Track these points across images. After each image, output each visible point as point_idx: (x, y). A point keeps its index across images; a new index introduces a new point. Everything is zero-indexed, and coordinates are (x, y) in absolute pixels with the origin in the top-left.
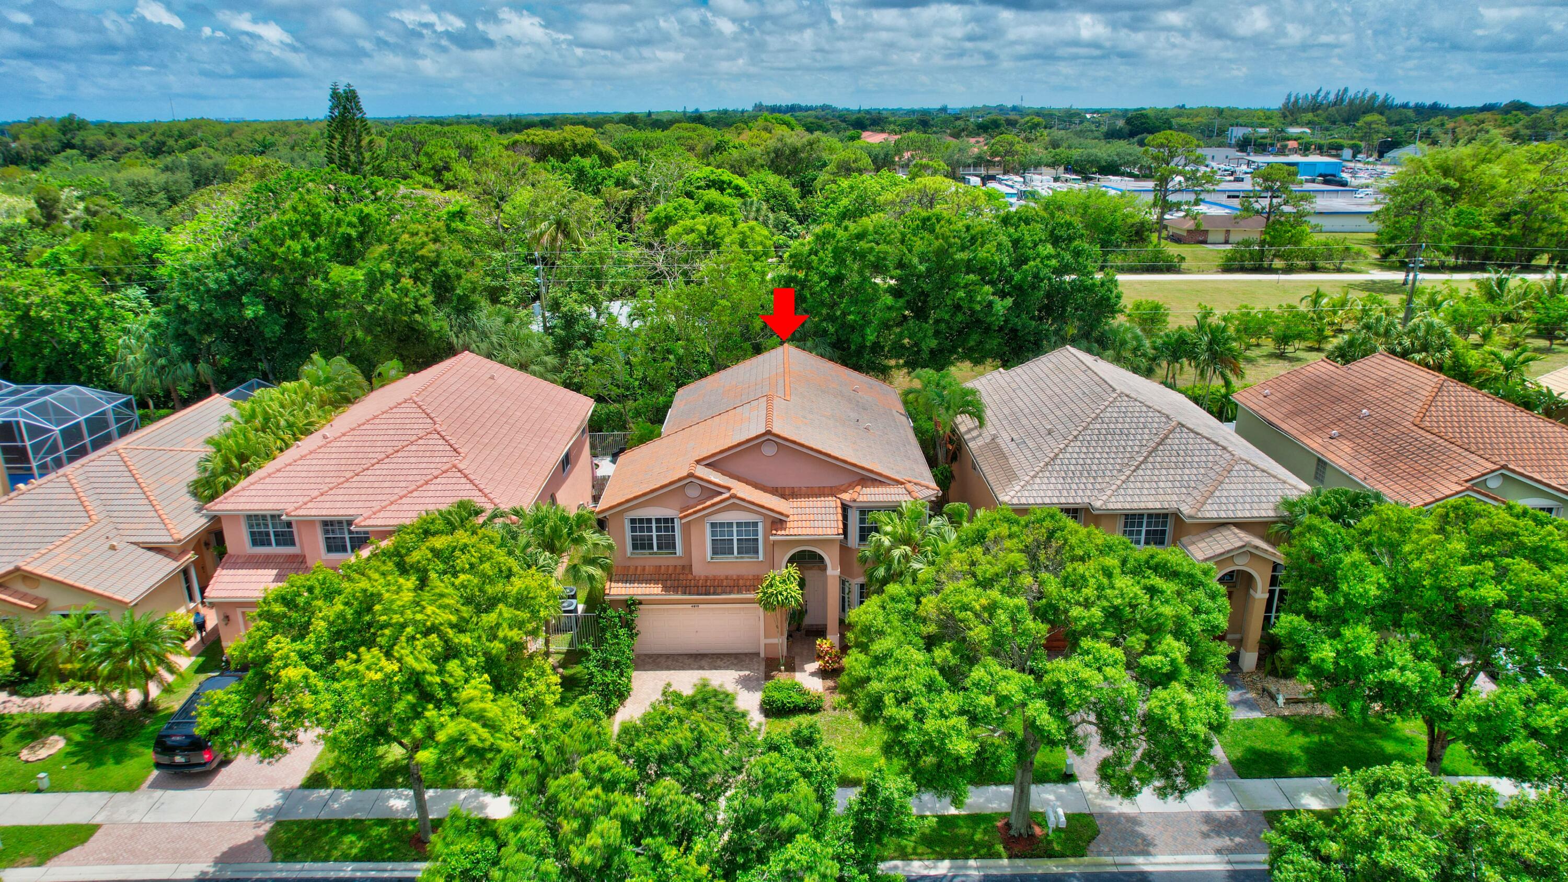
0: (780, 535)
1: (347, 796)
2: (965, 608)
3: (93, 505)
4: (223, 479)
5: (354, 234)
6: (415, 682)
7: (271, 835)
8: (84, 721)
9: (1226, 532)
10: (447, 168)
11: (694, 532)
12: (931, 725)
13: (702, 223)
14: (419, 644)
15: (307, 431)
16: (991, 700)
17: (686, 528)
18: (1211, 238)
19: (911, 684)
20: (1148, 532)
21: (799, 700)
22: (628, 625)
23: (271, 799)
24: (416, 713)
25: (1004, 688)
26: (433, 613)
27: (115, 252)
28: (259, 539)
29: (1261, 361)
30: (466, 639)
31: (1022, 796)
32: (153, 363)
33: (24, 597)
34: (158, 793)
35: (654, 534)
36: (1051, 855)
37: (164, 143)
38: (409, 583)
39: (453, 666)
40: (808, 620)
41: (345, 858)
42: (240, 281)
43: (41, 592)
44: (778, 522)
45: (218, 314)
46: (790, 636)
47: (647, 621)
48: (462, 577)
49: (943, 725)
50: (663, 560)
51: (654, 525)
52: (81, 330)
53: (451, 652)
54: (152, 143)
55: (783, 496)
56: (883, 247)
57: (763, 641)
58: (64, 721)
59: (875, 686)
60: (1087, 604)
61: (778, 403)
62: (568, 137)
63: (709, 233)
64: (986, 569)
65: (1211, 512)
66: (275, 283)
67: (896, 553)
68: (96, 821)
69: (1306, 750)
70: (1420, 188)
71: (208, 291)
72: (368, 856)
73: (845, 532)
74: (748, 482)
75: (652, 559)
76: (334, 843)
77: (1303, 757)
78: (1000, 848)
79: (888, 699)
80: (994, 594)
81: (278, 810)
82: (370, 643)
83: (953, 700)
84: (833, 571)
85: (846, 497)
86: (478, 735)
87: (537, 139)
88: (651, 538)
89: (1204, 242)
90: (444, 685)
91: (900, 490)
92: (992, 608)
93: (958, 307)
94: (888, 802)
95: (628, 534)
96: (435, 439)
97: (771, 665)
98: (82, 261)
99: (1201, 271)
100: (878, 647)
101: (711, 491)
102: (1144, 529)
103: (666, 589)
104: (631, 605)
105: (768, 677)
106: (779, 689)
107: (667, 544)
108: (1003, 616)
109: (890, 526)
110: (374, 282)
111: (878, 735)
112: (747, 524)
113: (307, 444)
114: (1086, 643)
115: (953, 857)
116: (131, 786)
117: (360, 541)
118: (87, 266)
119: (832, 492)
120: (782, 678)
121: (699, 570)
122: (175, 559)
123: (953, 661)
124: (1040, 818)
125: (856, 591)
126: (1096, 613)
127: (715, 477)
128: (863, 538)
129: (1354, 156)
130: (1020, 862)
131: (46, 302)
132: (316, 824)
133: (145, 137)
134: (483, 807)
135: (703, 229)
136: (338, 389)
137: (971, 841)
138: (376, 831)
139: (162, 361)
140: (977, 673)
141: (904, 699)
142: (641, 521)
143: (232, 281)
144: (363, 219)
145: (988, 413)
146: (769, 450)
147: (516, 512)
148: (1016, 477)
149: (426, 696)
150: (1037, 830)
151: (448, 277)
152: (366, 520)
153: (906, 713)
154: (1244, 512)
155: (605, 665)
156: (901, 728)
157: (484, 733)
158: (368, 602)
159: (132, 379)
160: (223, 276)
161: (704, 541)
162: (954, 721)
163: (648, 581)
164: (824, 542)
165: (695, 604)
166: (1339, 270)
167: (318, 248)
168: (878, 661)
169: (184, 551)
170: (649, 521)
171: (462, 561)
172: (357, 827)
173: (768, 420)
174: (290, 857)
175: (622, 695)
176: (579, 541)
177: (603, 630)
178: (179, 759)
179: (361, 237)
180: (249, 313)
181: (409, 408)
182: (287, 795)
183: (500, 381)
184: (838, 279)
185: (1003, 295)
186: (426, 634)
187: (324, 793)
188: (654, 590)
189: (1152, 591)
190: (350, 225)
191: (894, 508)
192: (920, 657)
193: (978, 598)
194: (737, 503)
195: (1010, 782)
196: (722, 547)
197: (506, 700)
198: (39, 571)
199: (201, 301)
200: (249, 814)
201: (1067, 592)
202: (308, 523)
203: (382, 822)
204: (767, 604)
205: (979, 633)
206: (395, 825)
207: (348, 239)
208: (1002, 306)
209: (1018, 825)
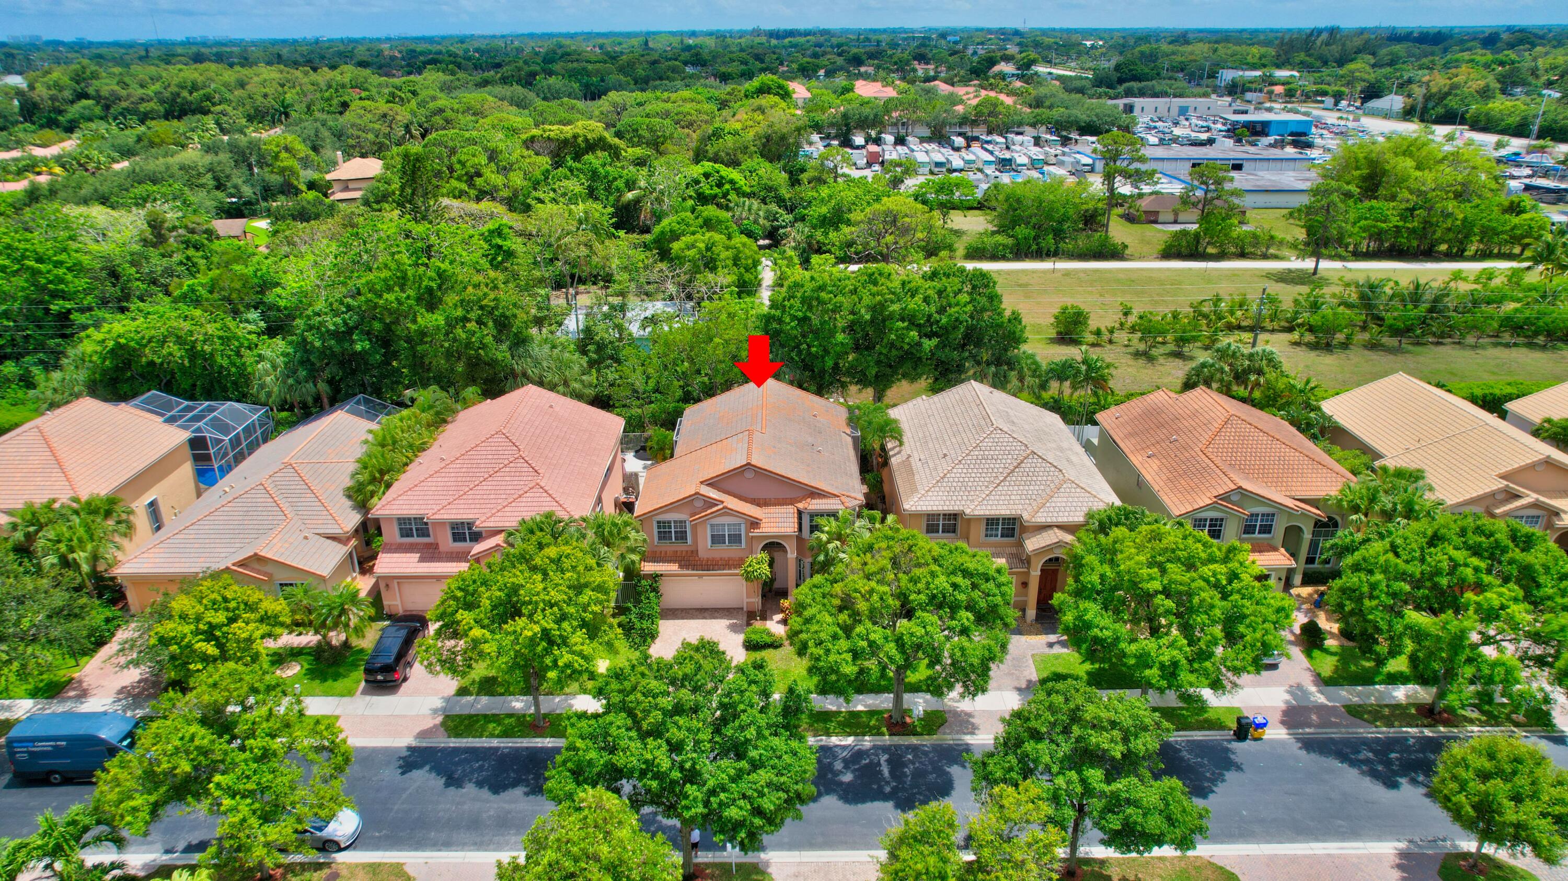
0: (756, 532)
1: (484, 700)
2: (856, 591)
3: (285, 506)
4: (370, 488)
5: (434, 285)
6: (546, 633)
7: (443, 724)
8: (309, 654)
9: (1050, 532)
10: (479, 175)
11: (699, 529)
12: (832, 658)
13: (702, 239)
14: (548, 612)
15: (422, 448)
16: (865, 644)
17: (694, 527)
18: (1161, 219)
19: (823, 636)
20: (1003, 529)
21: (768, 640)
22: (655, 590)
23: (438, 703)
24: (547, 652)
25: (872, 637)
26: (556, 596)
27: (237, 285)
28: (406, 533)
29: (1161, 360)
30: (572, 610)
31: (898, 700)
32: (284, 382)
33: (258, 572)
34: (368, 698)
35: (673, 530)
36: (915, 734)
37: (178, 95)
38: (539, 577)
39: (565, 625)
40: (776, 585)
41: (492, 736)
42: (351, 323)
43: (269, 568)
44: (754, 523)
45: (337, 349)
46: (763, 596)
47: (665, 587)
48: (568, 575)
49: (838, 658)
50: (680, 547)
51: (673, 524)
52: (229, 357)
53: (563, 617)
54: (167, 94)
55: (759, 505)
56: (840, 298)
57: (746, 600)
58: (295, 653)
59: (803, 636)
60: (919, 593)
61: (757, 436)
62: (581, 132)
63: (708, 249)
64: (872, 568)
65: (1041, 518)
66: (377, 326)
67: (831, 546)
68: (337, 713)
69: (1089, 673)
70: (1327, 192)
71: (328, 331)
72: (506, 734)
73: (800, 529)
74: (735, 496)
75: (669, 547)
76: (483, 729)
77: (1085, 677)
78: (884, 730)
79: (811, 643)
80: (873, 584)
81: (444, 709)
82: (520, 615)
83: (844, 644)
84: (792, 555)
85: (801, 506)
86: (579, 662)
87: (552, 134)
88: (670, 532)
89: (1155, 222)
90: (561, 636)
91: (837, 501)
92: (872, 591)
93: (892, 345)
94: (799, 696)
95: (656, 530)
96: (521, 463)
97: (751, 616)
98: (211, 292)
99: (1141, 258)
100: (807, 613)
101: (711, 503)
102: (1000, 527)
103: (681, 567)
104: (655, 577)
105: (749, 624)
106: (755, 632)
107: (682, 536)
108: (875, 597)
109: (829, 526)
110: (451, 324)
111: (805, 663)
112: (734, 525)
113: (424, 458)
114: (919, 613)
115: (856, 735)
116: (350, 693)
117: (477, 537)
118: (216, 296)
119: (791, 502)
120: (758, 625)
121: (702, 554)
122: (345, 544)
123: (849, 622)
124: (907, 712)
125: (808, 566)
126: (923, 597)
127: (713, 494)
128: (812, 532)
129: (1336, 104)
130: (896, 738)
131: (208, 339)
132: (470, 716)
133: (157, 87)
134: (571, 706)
135: (702, 246)
136: (438, 413)
137: (868, 726)
138: (507, 721)
139: (291, 381)
140: (859, 629)
141: (819, 643)
142: (664, 522)
143: (345, 323)
144: (441, 274)
145: (905, 439)
146: (749, 475)
147: (584, 520)
148: (916, 490)
149: (551, 643)
150: (908, 720)
151: (507, 318)
152: (483, 523)
153: (820, 651)
154: (1063, 519)
155: (641, 617)
156: (818, 659)
157: (581, 661)
158: (515, 590)
159: (269, 395)
160: (338, 320)
161: (706, 535)
162: (844, 656)
163: (669, 561)
164: (786, 537)
165: (700, 576)
166: (1265, 257)
167: (408, 298)
168: (808, 621)
169: (349, 539)
170: (669, 522)
171: (567, 563)
172: (496, 718)
173: (749, 454)
174: (458, 735)
175: (653, 636)
176: (626, 538)
177: (640, 594)
178: (380, 677)
179: (440, 287)
180: (358, 347)
181: (499, 439)
182: (447, 700)
183: (557, 409)
184: (805, 319)
185: (929, 336)
186: (552, 606)
187: (470, 699)
188: (673, 567)
189: (955, 586)
190: (431, 279)
191: (834, 515)
192: (829, 619)
193: (864, 586)
194: (728, 512)
195: (889, 692)
196: (717, 539)
197: (595, 644)
198: (269, 556)
199: (322, 338)
200: (426, 711)
201: (910, 586)
202: (441, 524)
203: (510, 716)
204: (748, 577)
205: (862, 606)
206: (520, 718)
207: (430, 290)
208: (929, 344)
209: (896, 717)
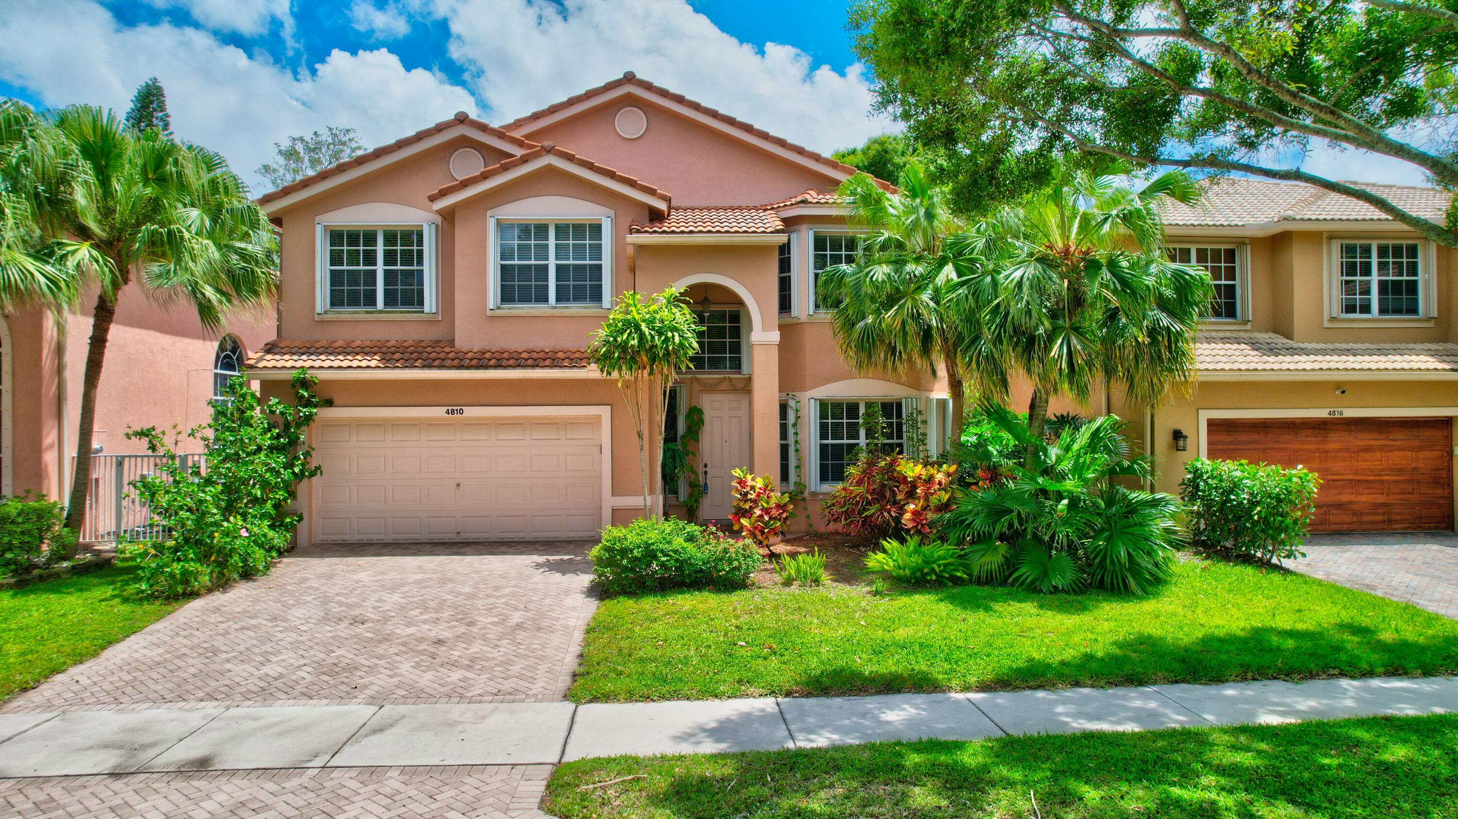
20: (1383, 285)
35: (380, 268)
51: (380, 249)
57: (608, 501)
84: (766, 333)
88: (371, 276)
95: (322, 268)
102: (1375, 279)
103: (388, 362)
112: (579, 229)
121: (468, 338)
142: (353, 238)
161: (484, 271)
163: (352, 353)
170: (370, 238)
188: (361, 364)
196: (522, 284)
